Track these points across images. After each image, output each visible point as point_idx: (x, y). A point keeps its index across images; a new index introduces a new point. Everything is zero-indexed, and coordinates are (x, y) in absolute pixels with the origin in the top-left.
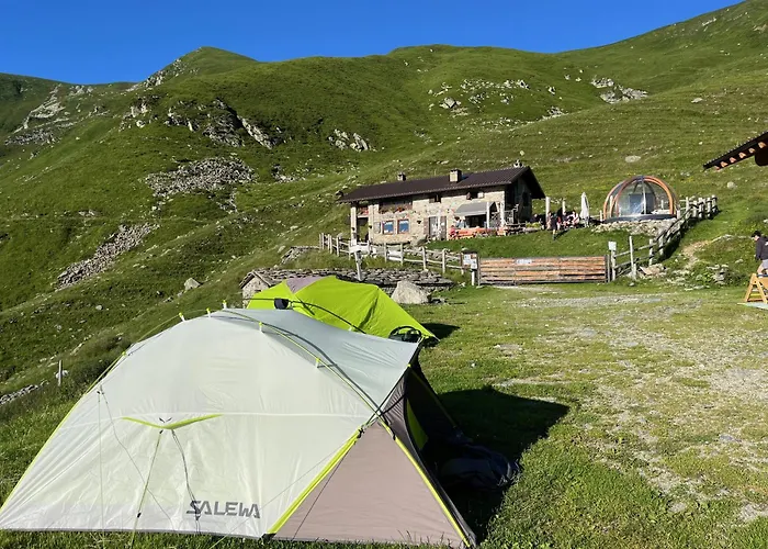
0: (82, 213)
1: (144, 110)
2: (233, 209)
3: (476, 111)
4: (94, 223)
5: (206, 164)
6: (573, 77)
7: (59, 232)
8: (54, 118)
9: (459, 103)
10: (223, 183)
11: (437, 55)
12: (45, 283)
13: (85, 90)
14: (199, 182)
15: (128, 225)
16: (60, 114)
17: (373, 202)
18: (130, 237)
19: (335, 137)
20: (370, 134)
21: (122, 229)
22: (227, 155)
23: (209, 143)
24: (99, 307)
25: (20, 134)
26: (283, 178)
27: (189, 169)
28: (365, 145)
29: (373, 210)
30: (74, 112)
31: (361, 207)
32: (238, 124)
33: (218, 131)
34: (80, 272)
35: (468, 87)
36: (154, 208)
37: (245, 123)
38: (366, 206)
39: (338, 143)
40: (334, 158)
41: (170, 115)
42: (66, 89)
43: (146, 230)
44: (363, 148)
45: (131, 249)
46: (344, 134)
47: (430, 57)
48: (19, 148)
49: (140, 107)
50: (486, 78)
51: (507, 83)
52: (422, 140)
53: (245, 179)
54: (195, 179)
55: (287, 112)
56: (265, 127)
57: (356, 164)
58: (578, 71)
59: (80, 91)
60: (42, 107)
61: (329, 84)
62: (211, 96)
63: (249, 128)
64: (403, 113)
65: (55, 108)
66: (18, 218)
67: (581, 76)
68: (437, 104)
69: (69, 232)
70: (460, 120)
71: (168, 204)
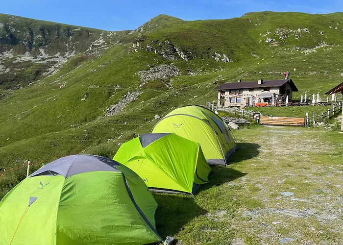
0: (115, 86)
1: (138, 45)
2: (171, 86)
3: (282, 44)
4: (119, 90)
5: (161, 67)
6: (333, 27)
7: (106, 93)
8: (101, 45)
9: (274, 40)
10: (167, 76)
11: (265, 16)
12: (102, 112)
13: (113, 34)
14: (158, 75)
15: (131, 92)
16: (104, 44)
17: (227, 90)
18: (132, 96)
19: (215, 56)
20: (231, 54)
21: (129, 93)
22: (169, 64)
23: (163, 58)
24: (126, 123)
25: (88, 52)
26: (192, 74)
27: (155, 70)
28: (228, 59)
29: (227, 94)
30: (108, 43)
31: (223, 92)
32: (175, 51)
33: (166, 54)
34: (114, 109)
35: (279, 32)
36: (141, 85)
37: (177, 50)
38: (224, 92)
39: (216, 58)
40: (214, 65)
41: (148, 47)
42: (106, 33)
43: (138, 94)
44: (227, 61)
45: (132, 102)
46: (219, 55)
47: (262, 17)
48: (88, 58)
49: (136, 44)
50: (288, 28)
51: (299, 30)
52: (255, 58)
53: (176, 74)
54: (156, 74)
55: (195, 45)
56: (185, 52)
57: (223, 68)
58: (336, 24)
59: (111, 34)
60: (97, 41)
61: (214, 33)
62: (164, 39)
63: (179, 52)
64: (246, 45)
65: (102, 41)
66: (92, 87)
67: (338, 26)
68: (263, 40)
69: (110, 94)
70: (274, 48)
71: (146, 84)
